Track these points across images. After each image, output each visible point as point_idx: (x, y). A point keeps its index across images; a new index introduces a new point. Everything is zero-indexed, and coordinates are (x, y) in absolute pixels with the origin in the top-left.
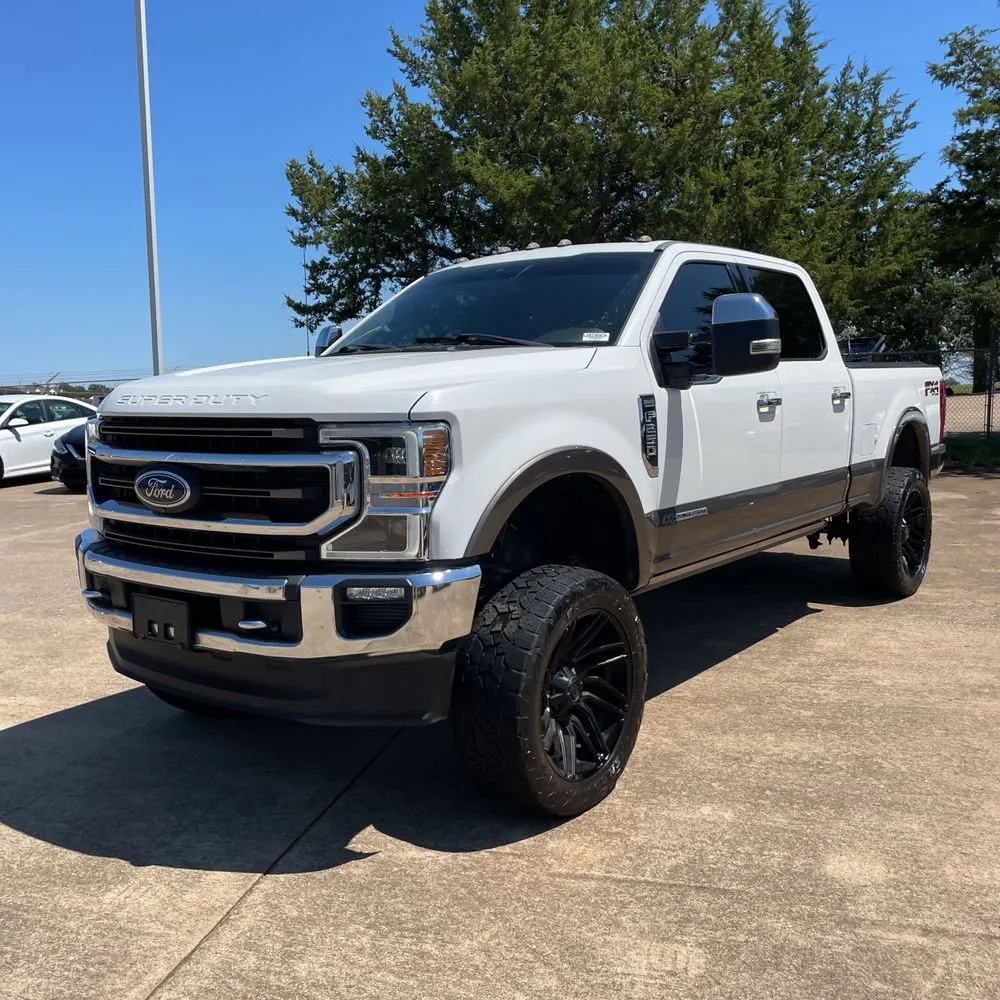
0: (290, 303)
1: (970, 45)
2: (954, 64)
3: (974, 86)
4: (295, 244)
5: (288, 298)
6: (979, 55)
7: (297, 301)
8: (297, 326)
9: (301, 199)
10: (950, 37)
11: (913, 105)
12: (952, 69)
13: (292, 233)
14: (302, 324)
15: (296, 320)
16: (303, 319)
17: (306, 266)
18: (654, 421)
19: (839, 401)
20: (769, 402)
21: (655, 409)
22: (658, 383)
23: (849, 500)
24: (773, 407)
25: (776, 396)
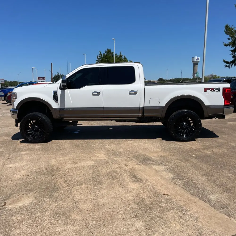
5: (224, 60)
7: (226, 61)
8: (226, 67)
15: (226, 65)
18: (57, 94)
19: (133, 93)
20: (97, 93)
21: (57, 93)
22: (60, 89)
23: (144, 114)
24: (98, 94)
25: (99, 92)
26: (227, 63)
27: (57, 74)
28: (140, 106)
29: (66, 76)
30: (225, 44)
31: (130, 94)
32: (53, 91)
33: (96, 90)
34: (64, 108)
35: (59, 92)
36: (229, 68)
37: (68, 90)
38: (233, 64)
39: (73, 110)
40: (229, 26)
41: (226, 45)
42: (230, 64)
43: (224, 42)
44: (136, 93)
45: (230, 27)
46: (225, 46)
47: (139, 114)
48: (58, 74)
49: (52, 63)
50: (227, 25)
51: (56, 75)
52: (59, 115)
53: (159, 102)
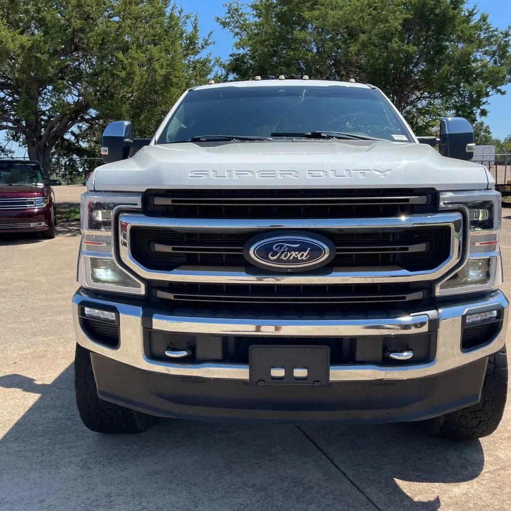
1: (237, 10)
2: (229, 18)
3: (237, 30)
6: (241, 15)
10: (228, 4)
11: (211, 33)
12: (228, 20)
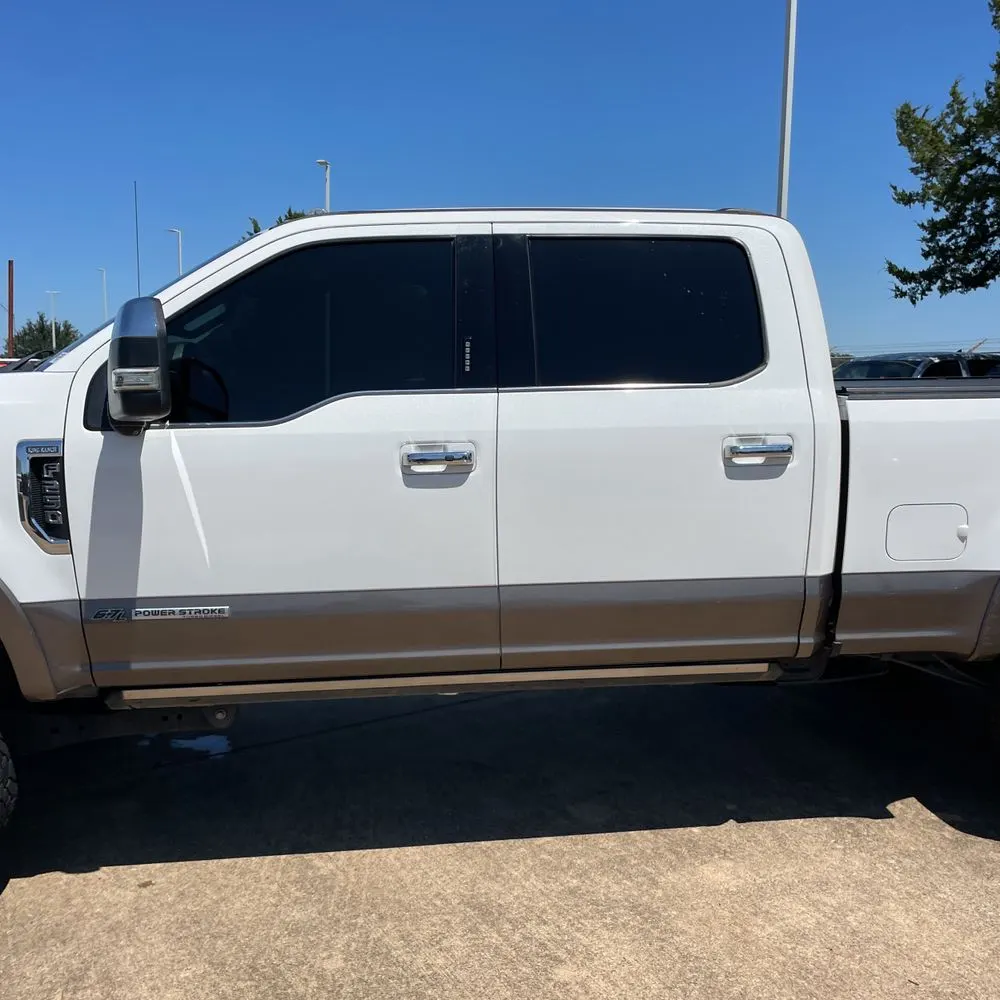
0: (892, 269)
4: (898, 201)
5: (890, 264)
7: (901, 268)
8: (896, 296)
9: (911, 151)
13: (895, 188)
14: (903, 294)
15: (897, 288)
16: (905, 288)
17: (922, 226)
18: (60, 477)
19: (759, 460)
20: (449, 458)
21: (61, 460)
22: (88, 424)
23: (840, 637)
24: (458, 466)
25: (466, 449)
26: (905, 277)
27: (34, 322)
28: (809, 574)
29: (162, 297)
30: (900, 190)
31: (733, 472)
32: (20, 445)
33: (440, 438)
34: (133, 602)
35: (84, 451)
36: (914, 302)
37: (169, 438)
38: (932, 282)
39: (217, 621)
40: (914, 110)
41: (907, 199)
42: (920, 283)
43: (894, 185)
44: (777, 458)
45: (919, 114)
46: (901, 205)
47: (794, 639)
48: (41, 318)
49: (11, 263)
50: (907, 106)
51: (30, 324)
52: (78, 669)
53: (963, 539)
